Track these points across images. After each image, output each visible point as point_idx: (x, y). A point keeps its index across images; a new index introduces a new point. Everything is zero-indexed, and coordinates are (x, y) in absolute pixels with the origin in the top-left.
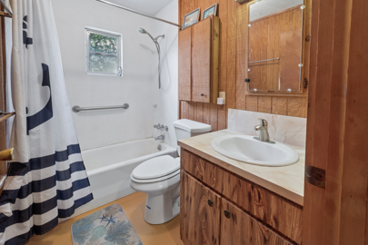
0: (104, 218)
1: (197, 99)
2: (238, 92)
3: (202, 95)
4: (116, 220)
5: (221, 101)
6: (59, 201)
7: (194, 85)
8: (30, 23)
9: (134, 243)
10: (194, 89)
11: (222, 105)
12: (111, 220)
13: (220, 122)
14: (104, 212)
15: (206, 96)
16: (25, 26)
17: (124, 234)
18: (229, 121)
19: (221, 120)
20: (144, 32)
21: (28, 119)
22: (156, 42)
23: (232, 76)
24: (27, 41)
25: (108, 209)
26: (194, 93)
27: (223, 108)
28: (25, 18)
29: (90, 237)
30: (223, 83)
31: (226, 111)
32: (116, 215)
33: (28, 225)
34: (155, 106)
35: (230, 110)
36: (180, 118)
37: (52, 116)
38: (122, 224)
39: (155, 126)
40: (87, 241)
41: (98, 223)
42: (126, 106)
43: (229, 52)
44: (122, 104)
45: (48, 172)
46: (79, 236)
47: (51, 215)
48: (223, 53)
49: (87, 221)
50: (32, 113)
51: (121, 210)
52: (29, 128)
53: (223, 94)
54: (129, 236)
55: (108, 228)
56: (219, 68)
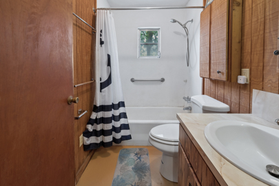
0: (136, 154)
1: (215, 76)
2: (267, 68)
3: (219, 72)
4: (142, 160)
5: (242, 80)
6: (113, 133)
7: (212, 62)
8: (103, 34)
9: (146, 182)
10: (212, 65)
11: (245, 85)
12: (139, 158)
13: (242, 104)
14: (138, 150)
15: (223, 74)
16: (101, 35)
17: (143, 172)
18: (254, 105)
19: (244, 102)
20: (175, 21)
21: (101, 84)
22: (185, 27)
23: (259, 48)
24: (102, 43)
25: (140, 149)
26: (212, 70)
27: (247, 87)
28: (101, 31)
29: (126, 162)
30: (247, 58)
31: (251, 92)
32: (143, 156)
33: (99, 140)
34: (186, 81)
35: (255, 92)
36: (203, 94)
37: (111, 83)
38: (144, 164)
39: (184, 98)
40: (123, 164)
41: (132, 156)
42: (163, 80)
43: (254, 20)
44: (160, 78)
45: (108, 114)
46: (122, 158)
47: (108, 139)
48: (247, 22)
49: (128, 151)
50: (103, 81)
51: (147, 154)
52: (101, 88)
53: (246, 71)
54: (145, 176)
55: (136, 162)
56: (241, 42)
